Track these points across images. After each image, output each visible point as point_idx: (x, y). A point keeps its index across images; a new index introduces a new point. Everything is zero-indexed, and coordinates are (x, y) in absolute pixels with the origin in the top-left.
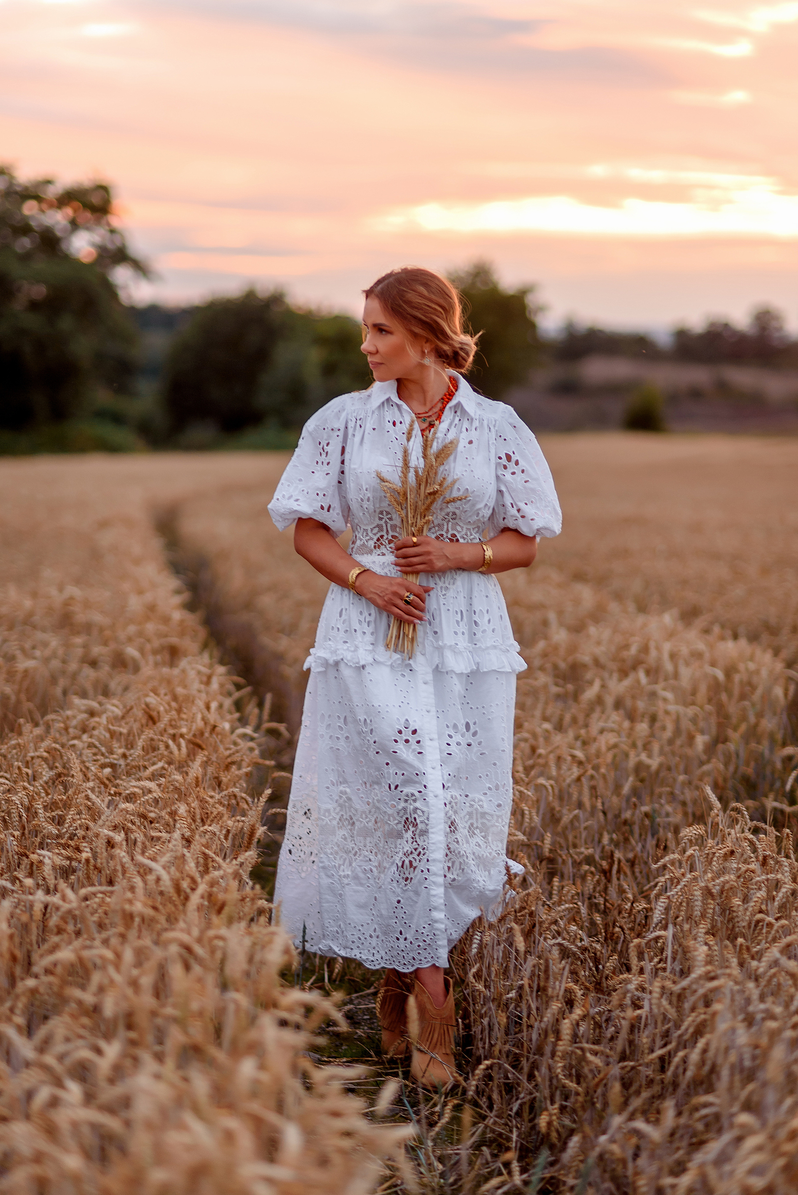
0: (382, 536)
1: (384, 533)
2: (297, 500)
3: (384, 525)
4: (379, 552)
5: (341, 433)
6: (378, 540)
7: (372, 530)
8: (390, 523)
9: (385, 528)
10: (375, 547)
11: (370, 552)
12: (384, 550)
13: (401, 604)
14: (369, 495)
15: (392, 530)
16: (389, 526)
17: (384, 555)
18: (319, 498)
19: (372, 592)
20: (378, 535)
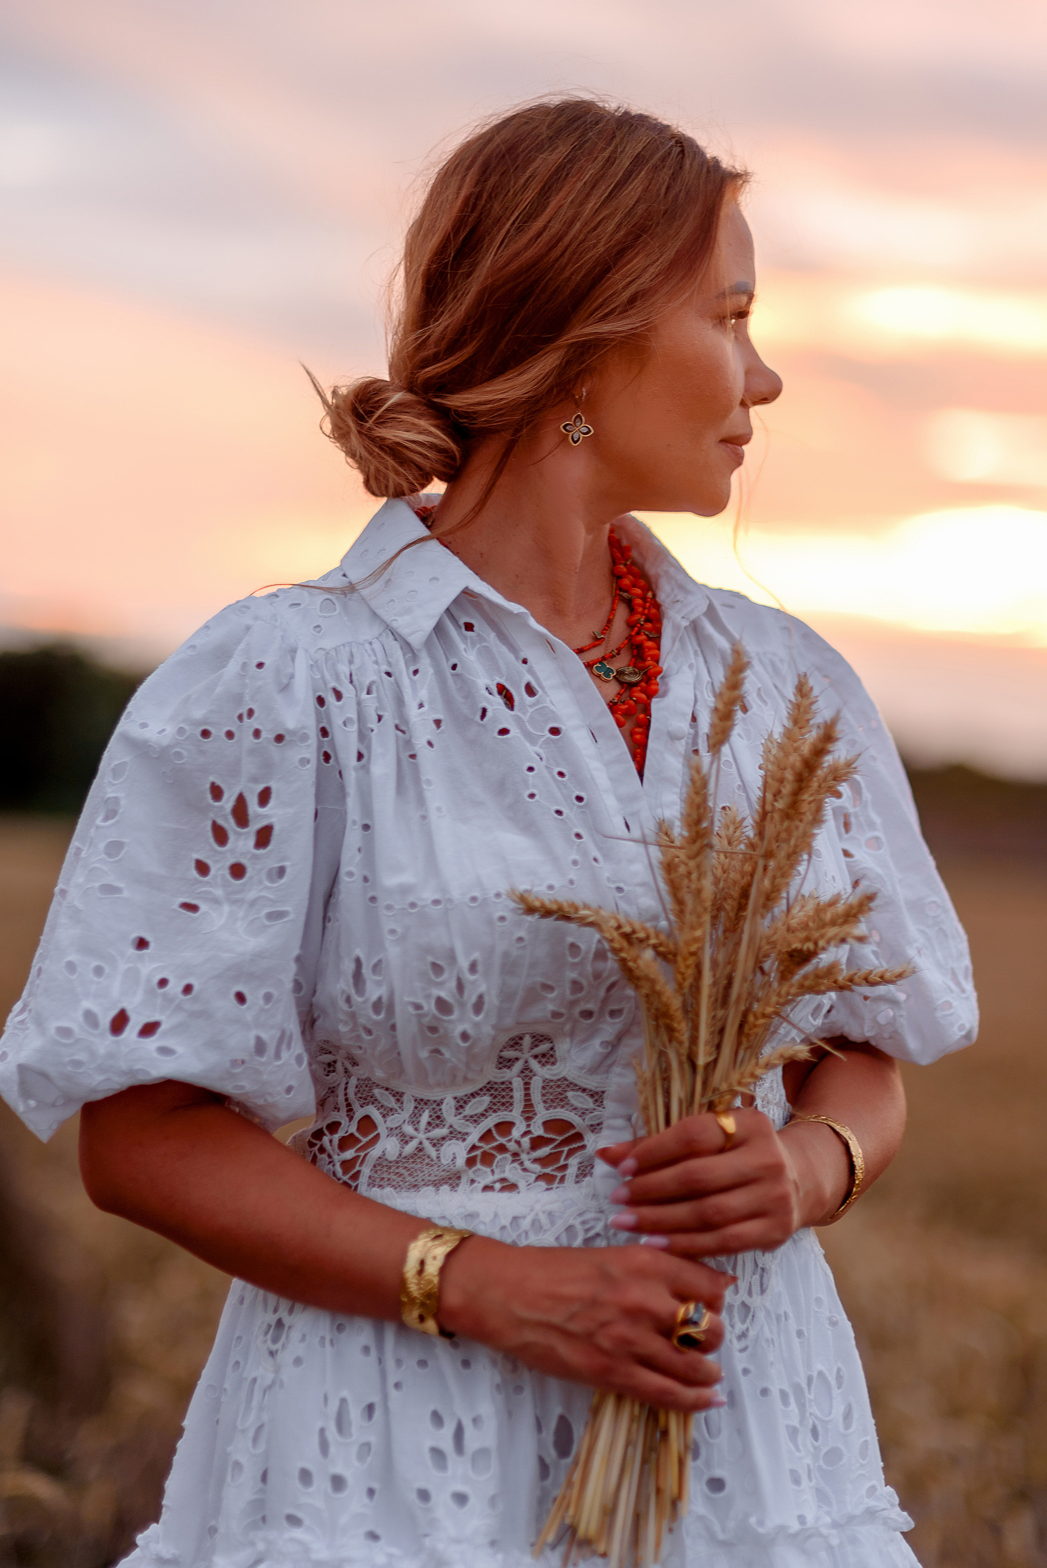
0: (505, 1127)
1: (515, 1114)
2: (149, 1029)
3: (517, 1084)
4: (486, 1176)
5: (310, 750)
6: (487, 1136)
7: (461, 1104)
8: (542, 1073)
9: (518, 1095)
10: (470, 1162)
11: (453, 1179)
12: (511, 1171)
13: (656, 1345)
14: (483, 988)
15: (549, 1103)
16: (536, 1084)
17: (510, 1187)
18: (247, 1012)
19: (522, 1323)
20: (489, 1123)
